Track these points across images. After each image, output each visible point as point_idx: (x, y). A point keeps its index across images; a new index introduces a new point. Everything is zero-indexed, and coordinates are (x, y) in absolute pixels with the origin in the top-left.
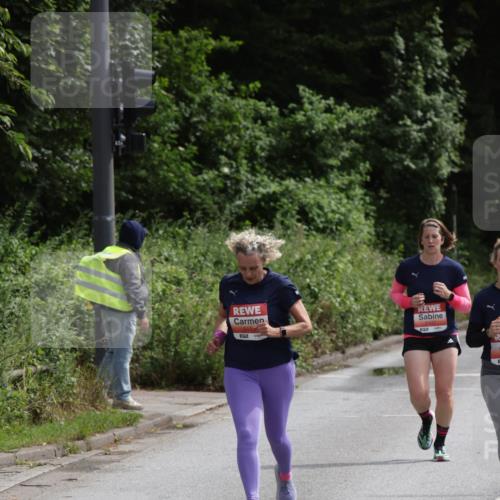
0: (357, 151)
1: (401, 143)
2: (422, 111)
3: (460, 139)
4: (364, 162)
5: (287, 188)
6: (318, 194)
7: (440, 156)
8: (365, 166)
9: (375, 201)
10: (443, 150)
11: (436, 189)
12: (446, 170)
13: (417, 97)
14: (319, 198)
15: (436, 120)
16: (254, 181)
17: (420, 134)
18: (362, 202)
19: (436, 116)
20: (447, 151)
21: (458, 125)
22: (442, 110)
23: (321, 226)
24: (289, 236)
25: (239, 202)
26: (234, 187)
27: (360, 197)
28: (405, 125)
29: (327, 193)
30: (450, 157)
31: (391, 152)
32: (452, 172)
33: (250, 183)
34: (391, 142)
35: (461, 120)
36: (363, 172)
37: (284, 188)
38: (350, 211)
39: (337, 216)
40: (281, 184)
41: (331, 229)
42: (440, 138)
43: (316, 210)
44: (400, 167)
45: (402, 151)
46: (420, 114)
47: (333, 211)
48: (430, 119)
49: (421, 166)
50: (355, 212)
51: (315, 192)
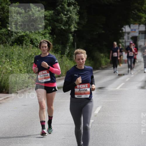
0: (48, 24)
1: (60, 21)
2: (66, 12)
3: (77, 20)
4: (49, 26)
5: (27, 34)
7: (71, 25)
8: (49, 28)
9: (53, 38)
11: (70, 35)
12: (73, 29)
13: (65, 7)
14: (36, 37)
15: (70, 14)
17: (66, 19)
18: (49, 38)
20: (73, 24)
21: (77, 16)
22: (72, 12)
24: (27, 48)
25: (13, 38)
26: (11, 34)
27: (48, 37)
28: (61, 16)
29: (38, 36)
30: (74, 26)
31: (57, 24)
32: (75, 31)
33: (16, 32)
34: (57, 21)
35: (78, 15)
37: (26, 34)
42: (71, 20)
43: (35, 41)
44: (60, 28)
45: (61, 23)
46: (66, 13)
48: (69, 14)
49: (66, 28)
51: (35, 35)
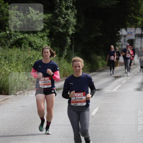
0: (46, 27)
1: (58, 24)
2: (64, 15)
3: (75, 24)
4: (48, 29)
5: (25, 37)
6: (34, 39)
7: (69, 28)
8: (48, 31)
9: (51, 41)
10: (70, 27)
11: (68, 38)
12: (71, 32)
13: (63, 11)
14: (35, 40)
15: (68, 18)
16: (16, 34)
17: (63, 22)
18: (47, 41)
19: (68, 17)
20: (71, 27)
21: (74, 19)
22: (70, 15)
23: (35, 48)
24: (26, 50)
25: (12, 40)
26: (10, 36)
27: (46, 40)
28: (59, 19)
29: (37, 38)
30: (72, 29)
31: (55, 27)
32: (73, 34)
33: (15, 35)
34: (55, 24)
35: (75, 18)
36: (47, 32)
38: (43, 44)
39: (40, 45)
40: (23, 35)
41: (38, 49)
42: (69, 23)
43: (34, 43)
44: (58, 31)
45: (59, 27)
46: (64, 16)
47: (39, 44)
48: (67, 18)
49: (64, 31)
50: (45, 44)
51: (33, 38)
